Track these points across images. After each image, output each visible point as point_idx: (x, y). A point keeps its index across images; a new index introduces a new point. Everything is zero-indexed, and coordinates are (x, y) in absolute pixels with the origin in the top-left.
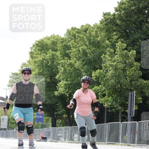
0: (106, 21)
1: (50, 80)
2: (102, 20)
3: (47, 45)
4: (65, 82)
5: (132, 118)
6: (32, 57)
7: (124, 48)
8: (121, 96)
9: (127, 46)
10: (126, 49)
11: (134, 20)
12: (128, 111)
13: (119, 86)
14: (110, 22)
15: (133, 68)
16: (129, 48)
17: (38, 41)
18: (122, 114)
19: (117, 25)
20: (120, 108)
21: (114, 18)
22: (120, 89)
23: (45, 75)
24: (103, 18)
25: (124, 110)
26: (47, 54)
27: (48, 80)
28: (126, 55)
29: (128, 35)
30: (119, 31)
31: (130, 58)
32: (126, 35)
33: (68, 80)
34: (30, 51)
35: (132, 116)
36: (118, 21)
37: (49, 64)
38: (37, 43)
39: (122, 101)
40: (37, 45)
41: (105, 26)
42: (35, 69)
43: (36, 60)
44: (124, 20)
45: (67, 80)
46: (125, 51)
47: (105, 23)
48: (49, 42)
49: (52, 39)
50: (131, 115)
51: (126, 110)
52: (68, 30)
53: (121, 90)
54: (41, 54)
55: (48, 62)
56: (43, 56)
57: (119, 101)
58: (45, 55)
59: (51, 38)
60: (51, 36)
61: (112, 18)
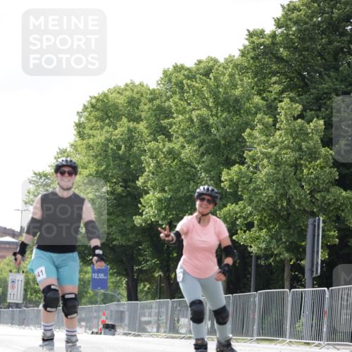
0: (254, 49)
1: (123, 190)
2: (245, 47)
3: (115, 106)
4: (159, 195)
5: (314, 279)
6: (81, 135)
7: (296, 113)
8: (289, 228)
9: (304, 110)
10: (301, 116)
11: (319, 47)
12: (305, 263)
13: (285, 204)
14: (265, 53)
15: (318, 162)
16: (309, 113)
17: (95, 97)
18: (291, 270)
19: (280, 59)
20: (287, 255)
21: (273, 44)
22: (287, 210)
23: (112, 176)
24: (247, 43)
25: (297, 260)
26: (116, 128)
27: (120, 190)
28: (300, 130)
29: (306, 85)
30: (284, 74)
31: (311, 139)
32: (302, 84)
33: (166, 188)
34: (77, 121)
35: (315, 275)
36: (281, 50)
37: (121, 152)
38: (94, 101)
39: (291, 240)
40: (93, 106)
41: (252, 61)
42: (89, 163)
43: (91, 141)
44: (296, 48)
45: (163, 190)
46: (299, 120)
47: (252, 54)
48: (121, 100)
49: (128, 93)
50: (312, 272)
51: (301, 260)
52: (165, 72)
53: (289, 214)
54: (102, 128)
55: (119, 148)
56: (107, 132)
57: (284, 240)
58: (111, 129)
59: (126, 90)
60: (127, 85)
61: (268, 42)
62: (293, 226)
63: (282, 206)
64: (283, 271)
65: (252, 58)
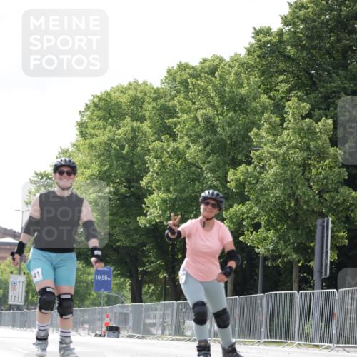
0: (260, 47)
1: (126, 191)
2: (251, 45)
3: (118, 105)
4: (164, 196)
5: (323, 281)
6: (83, 134)
7: (304, 112)
8: (297, 229)
9: (312, 109)
10: (309, 115)
11: (328, 45)
12: (314, 264)
13: (293, 205)
14: (272, 52)
15: (327, 161)
16: (317, 112)
17: (98, 96)
18: (300, 272)
19: (287, 58)
20: (295, 256)
21: (280, 42)
22: (295, 211)
23: (116, 177)
24: (253, 41)
25: (306, 261)
26: (119, 128)
27: (123, 190)
28: (308, 129)
29: (314, 83)
30: (291, 72)
31: (320, 138)
32: (310, 82)
33: (171, 189)
34: (79, 121)
35: (324, 276)
36: (289, 48)
37: (124, 152)
38: (96, 100)
39: (299, 241)
40: (95, 105)
41: (258, 60)
42: (91, 163)
43: (93, 141)
44: (303, 46)
45: (168, 191)
46: (307, 120)
47: (258, 53)
48: (124, 99)
49: (131, 92)
50: (321, 273)
51: (310, 261)
52: (169, 71)
53: (297, 215)
54: (105, 127)
55: (122, 147)
56: (110, 131)
57: (292, 241)
58: (114, 129)
59: (129, 89)
60: (130, 84)
61: (275, 40)
62: (301, 227)
63: (290, 207)
64: (292, 272)
65: (259, 56)
